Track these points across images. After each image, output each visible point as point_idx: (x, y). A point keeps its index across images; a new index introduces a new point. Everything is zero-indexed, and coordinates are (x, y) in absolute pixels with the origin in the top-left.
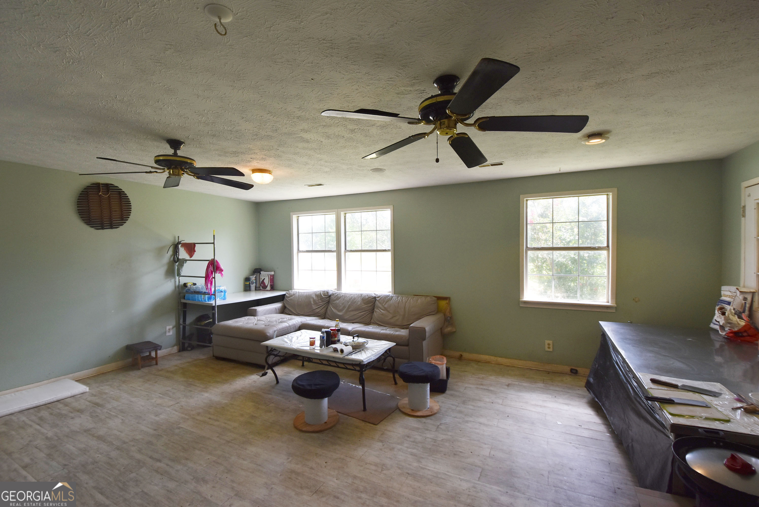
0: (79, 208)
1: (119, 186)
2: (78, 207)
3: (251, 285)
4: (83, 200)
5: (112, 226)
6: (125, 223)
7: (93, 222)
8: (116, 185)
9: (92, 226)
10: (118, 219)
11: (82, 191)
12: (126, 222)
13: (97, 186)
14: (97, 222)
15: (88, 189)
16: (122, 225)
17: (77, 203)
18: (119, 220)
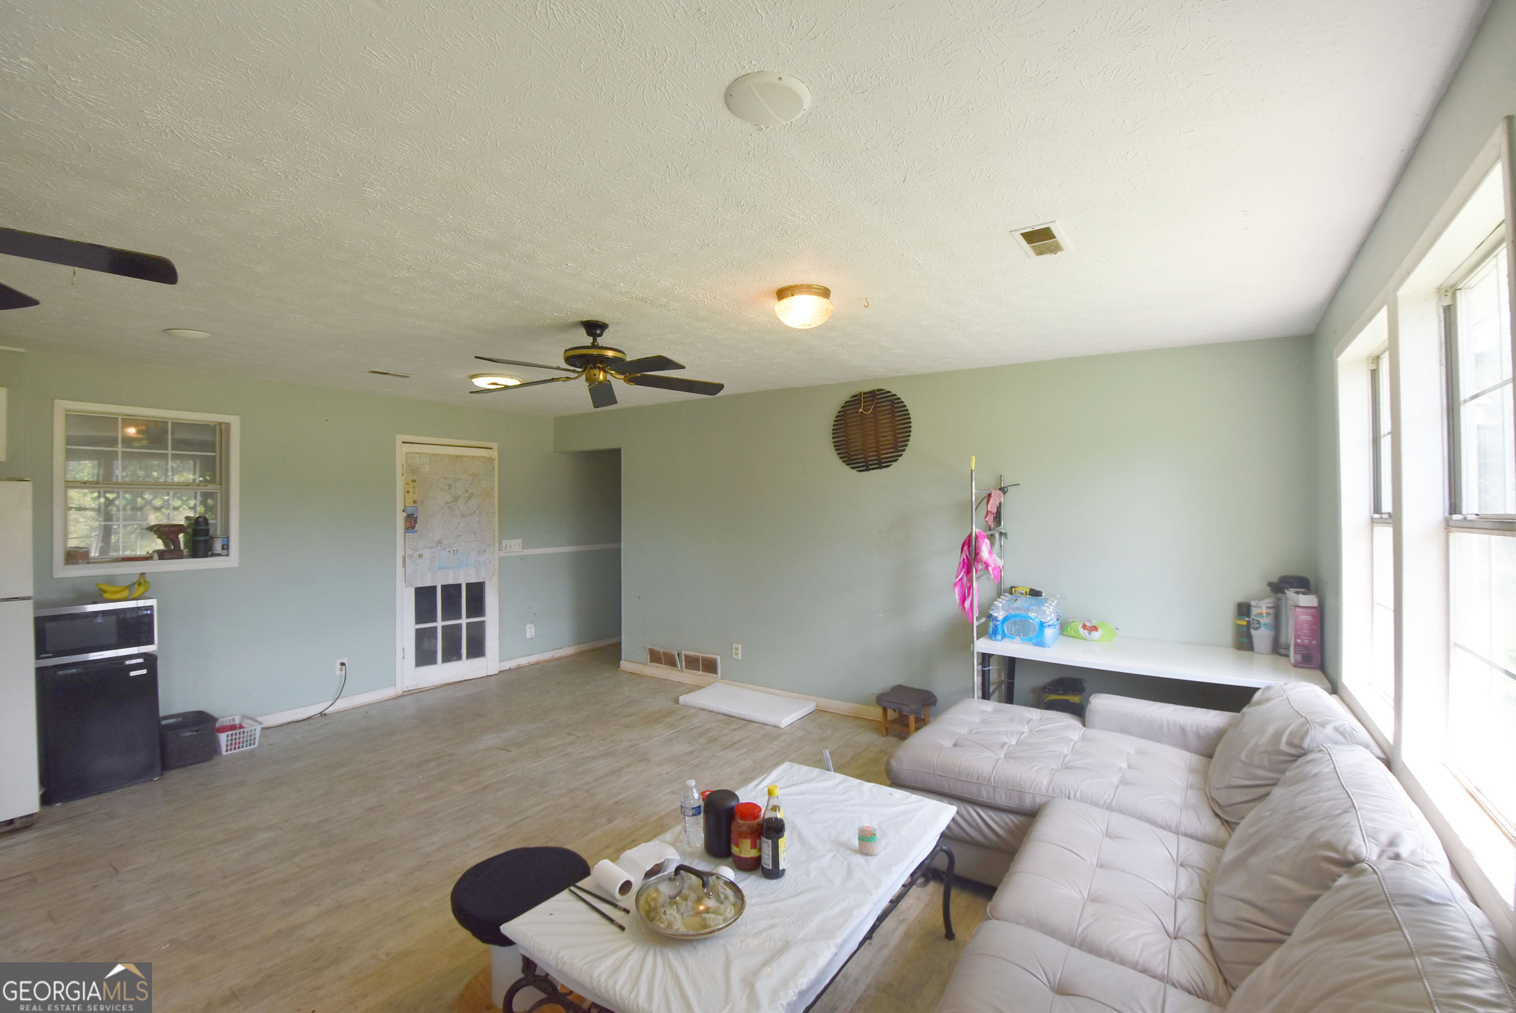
0: (835, 440)
1: (891, 391)
2: (833, 438)
3: (1253, 632)
4: (840, 426)
5: (881, 464)
6: (900, 455)
7: (854, 460)
8: (887, 389)
9: (855, 466)
10: (891, 450)
11: (839, 412)
12: (902, 455)
13: (856, 401)
14: (859, 459)
15: (847, 406)
16: (896, 461)
17: (832, 432)
18: (891, 453)
